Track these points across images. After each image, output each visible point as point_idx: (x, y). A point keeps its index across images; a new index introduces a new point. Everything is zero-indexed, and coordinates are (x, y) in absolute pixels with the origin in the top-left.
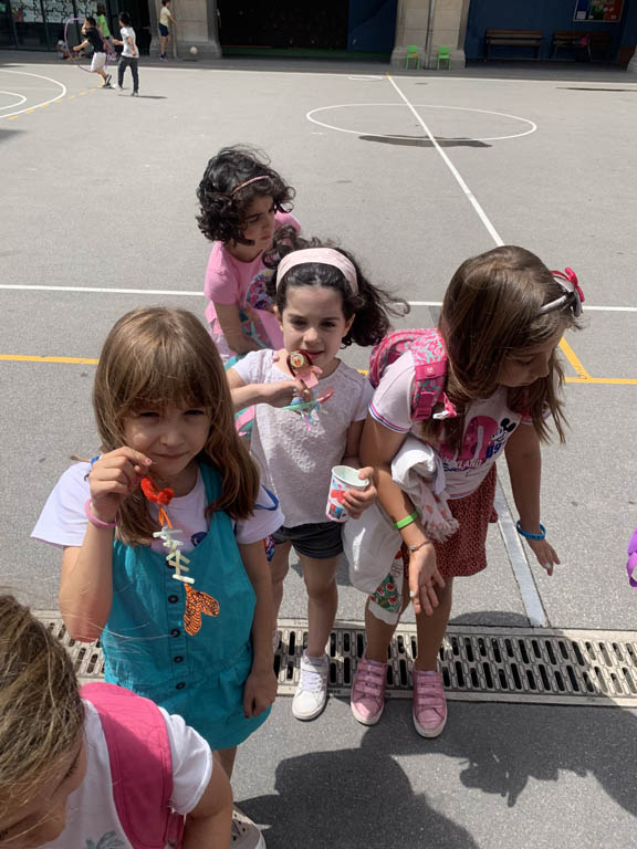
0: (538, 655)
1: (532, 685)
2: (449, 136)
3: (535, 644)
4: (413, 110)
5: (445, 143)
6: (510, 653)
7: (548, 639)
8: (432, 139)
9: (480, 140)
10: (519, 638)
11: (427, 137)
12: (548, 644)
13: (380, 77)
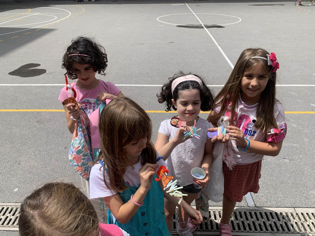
0: (252, 217)
1: (250, 229)
2: (209, 24)
3: (250, 213)
4: (196, 15)
5: (208, 27)
6: (241, 217)
7: (255, 211)
8: (203, 26)
9: (220, 25)
10: (244, 211)
11: (201, 25)
12: (255, 213)
13: (183, 4)
